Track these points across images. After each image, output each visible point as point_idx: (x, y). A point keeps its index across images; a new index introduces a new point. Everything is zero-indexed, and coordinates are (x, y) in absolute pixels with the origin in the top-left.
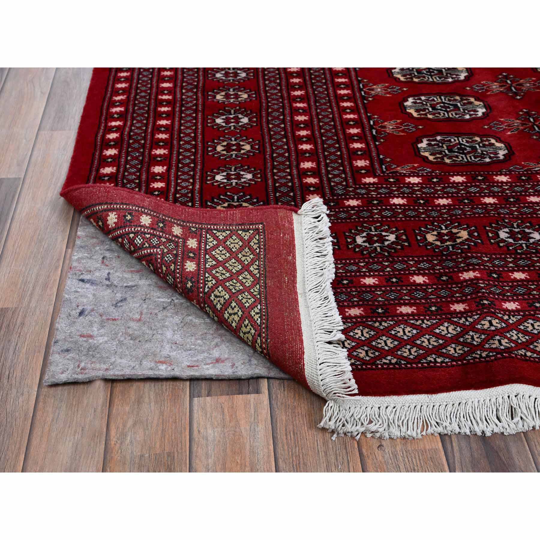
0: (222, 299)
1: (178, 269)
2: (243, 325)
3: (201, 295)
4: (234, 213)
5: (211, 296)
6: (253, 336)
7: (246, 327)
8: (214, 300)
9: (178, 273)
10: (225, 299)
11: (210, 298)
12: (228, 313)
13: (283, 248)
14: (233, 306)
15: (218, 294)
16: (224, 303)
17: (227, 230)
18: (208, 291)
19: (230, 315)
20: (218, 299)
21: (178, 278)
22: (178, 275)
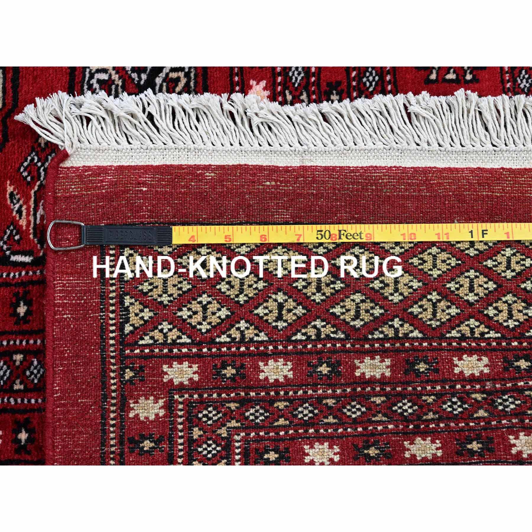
0: (363, 306)
1: (286, 393)
2: (420, 267)
3: (348, 346)
4: (61, 291)
5: (354, 326)
6: (443, 250)
7: (425, 262)
8: (362, 320)
9: (296, 392)
10: (362, 301)
11: (359, 329)
12: (392, 294)
13: (183, 187)
14: (381, 285)
15: (352, 313)
16: (372, 301)
17: (122, 302)
18: (343, 332)
19: (396, 290)
20: (362, 312)
21: (305, 392)
22: (300, 392)
